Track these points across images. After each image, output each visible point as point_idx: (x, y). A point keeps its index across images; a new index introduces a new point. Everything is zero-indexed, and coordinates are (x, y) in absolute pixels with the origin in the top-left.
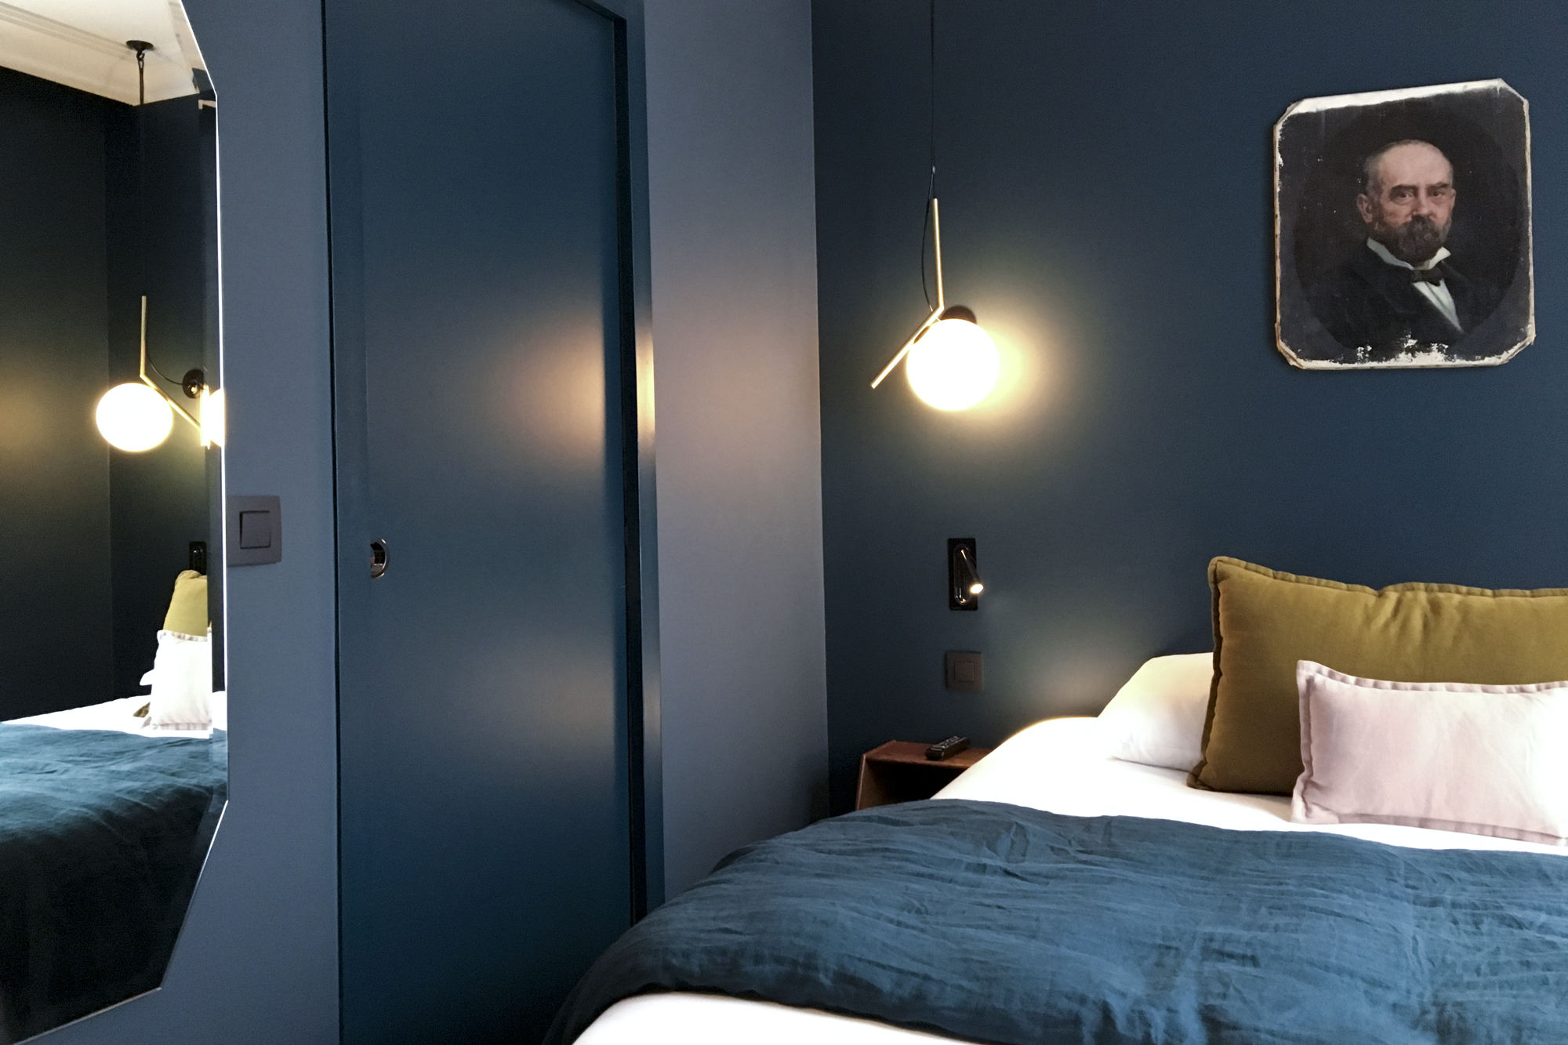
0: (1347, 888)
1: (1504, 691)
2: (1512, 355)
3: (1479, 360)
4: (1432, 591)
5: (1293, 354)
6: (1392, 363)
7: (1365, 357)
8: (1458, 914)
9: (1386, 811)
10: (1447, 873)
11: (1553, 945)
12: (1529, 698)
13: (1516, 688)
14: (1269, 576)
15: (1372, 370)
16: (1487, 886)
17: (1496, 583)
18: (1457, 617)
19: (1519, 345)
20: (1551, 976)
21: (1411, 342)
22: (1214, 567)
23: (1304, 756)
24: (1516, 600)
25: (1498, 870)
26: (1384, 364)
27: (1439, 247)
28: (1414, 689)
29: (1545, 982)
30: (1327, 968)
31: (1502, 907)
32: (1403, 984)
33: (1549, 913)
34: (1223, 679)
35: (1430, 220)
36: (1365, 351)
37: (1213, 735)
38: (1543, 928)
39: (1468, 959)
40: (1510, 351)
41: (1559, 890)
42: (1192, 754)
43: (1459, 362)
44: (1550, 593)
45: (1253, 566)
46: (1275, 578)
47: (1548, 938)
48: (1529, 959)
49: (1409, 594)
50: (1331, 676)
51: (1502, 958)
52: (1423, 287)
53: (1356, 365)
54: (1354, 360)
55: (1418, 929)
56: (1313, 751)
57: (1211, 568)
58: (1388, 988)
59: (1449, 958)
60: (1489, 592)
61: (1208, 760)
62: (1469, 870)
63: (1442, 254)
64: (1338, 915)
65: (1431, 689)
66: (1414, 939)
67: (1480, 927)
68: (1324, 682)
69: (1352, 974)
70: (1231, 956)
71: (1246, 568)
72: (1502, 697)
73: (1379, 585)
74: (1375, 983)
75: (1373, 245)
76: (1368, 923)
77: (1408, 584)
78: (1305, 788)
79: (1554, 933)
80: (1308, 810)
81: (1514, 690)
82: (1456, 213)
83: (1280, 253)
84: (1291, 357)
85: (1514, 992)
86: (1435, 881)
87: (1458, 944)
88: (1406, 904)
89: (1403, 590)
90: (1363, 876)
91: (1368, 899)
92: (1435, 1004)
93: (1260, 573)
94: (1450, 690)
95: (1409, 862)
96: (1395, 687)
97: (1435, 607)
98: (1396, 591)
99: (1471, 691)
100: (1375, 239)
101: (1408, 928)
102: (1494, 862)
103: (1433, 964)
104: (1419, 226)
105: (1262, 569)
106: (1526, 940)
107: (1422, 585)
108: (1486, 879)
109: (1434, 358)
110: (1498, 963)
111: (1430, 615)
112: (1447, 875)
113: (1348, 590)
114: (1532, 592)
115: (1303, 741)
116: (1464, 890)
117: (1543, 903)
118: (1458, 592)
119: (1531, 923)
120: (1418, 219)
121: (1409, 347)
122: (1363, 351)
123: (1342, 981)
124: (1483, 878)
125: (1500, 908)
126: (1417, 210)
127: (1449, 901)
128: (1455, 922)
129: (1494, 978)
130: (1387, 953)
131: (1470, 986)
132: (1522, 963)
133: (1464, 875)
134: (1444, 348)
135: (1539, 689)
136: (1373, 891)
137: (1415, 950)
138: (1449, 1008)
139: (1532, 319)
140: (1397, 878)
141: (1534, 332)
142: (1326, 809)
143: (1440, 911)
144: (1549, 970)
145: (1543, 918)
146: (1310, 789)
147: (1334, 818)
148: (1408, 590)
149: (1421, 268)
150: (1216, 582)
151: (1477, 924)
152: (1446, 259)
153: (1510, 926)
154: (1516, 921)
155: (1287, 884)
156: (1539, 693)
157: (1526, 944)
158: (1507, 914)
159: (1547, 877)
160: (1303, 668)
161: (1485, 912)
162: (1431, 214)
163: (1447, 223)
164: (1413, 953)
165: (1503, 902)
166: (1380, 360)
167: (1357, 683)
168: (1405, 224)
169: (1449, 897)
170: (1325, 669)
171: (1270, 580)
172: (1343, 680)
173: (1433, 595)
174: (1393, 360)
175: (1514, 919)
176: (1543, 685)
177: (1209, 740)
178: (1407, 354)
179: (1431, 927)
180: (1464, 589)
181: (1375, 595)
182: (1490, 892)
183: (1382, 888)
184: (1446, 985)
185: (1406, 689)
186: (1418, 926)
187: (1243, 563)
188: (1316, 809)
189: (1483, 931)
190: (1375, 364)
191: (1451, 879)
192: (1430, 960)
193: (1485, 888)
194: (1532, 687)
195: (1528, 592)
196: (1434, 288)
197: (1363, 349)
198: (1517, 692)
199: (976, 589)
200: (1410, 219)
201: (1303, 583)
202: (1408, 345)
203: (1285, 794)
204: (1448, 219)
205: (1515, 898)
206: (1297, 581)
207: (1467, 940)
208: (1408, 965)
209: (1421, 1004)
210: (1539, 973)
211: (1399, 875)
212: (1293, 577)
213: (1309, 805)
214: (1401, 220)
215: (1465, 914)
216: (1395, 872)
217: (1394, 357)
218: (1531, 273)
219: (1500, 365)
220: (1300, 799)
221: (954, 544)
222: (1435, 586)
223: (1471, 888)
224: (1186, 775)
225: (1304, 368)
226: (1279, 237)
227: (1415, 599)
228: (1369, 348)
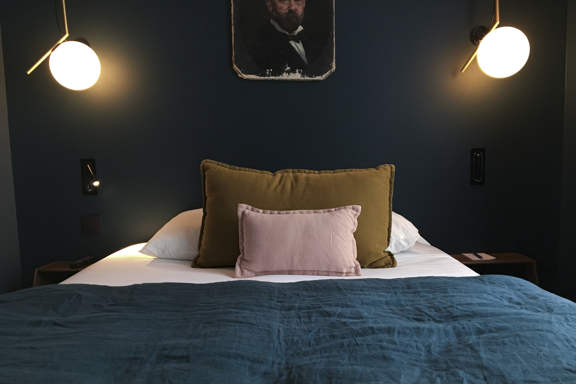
0: (248, 306)
1: (322, 212)
2: (326, 76)
3: (314, 77)
4: (295, 172)
5: (240, 71)
6: (280, 77)
7: (269, 74)
8: (301, 313)
9: (275, 269)
10: (297, 292)
11: (345, 324)
12: (332, 214)
13: (327, 210)
14: (227, 168)
15: (273, 80)
16: (314, 297)
17: (319, 168)
18: (305, 182)
19: (329, 71)
20: (345, 341)
21: (288, 68)
22: (203, 164)
23: (241, 247)
24: (327, 175)
25: (319, 289)
26: (277, 78)
27: (299, 26)
28: (287, 213)
29: (342, 345)
30: (229, 357)
31: (321, 306)
32: (270, 358)
33: (342, 307)
34: (207, 216)
35: (295, 12)
36: (270, 71)
37: (203, 242)
38: (341, 315)
39: (304, 338)
40: (326, 74)
41: (346, 295)
42: (194, 253)
43: (307, 78)
44: (340, 171)
45: (220, 163)
46: (230, 169)
47: (343, 320)
48: (334, 333)
49: (286, 174)
50: (252, 210)
51: (321, 335)
52: (293, 43)
53: (266, 78)
54: (265, 75)
55: (281, 324)
56: (244, 245)
57: (202, 165)
58: (262, 362)
59: (296, 338)
60: (317, 172)
61: (200, 254)
62: (307, 290)
63: (300, 28)
64: (241, 322)
65: (294, 213)
66: (279, 331)
67: (311, 318)
68: (249, 213)
69: (243, 358)
70: (174, 358)
71: (218, 165)
72: (322, 214)
73: (274, 171)
74: (255, 361)
75: (272, 21)
76: (255, 325)
77: (285, 170)
78: (241, 262)
79: (345, 317)
80: (242, 272)
81: (326, 211)
82: (306, 10)
83: (233, 22)
84: (239, 73)
85: (327, 354)
86: (291, 298)
87: (300, 330)
88: (276, 311)
89: (283, 173)
90: (258, 299)
91: (258, 311)
92: (287, 369)
93: (223, 166)
94: (301, 213)
95: (280, 289)
96: (279, 213)
97: (296, 179)
98: (280, 173)
99: (309, 213)
100: (273, 19)
101: (276, 325)
102: (318, 285)
103: (287, 343)
104: (291, 15)
105: (225, 165)
106: (332, 323)
107: (291, 170)
108: (314, 294)
109: (297, 76)
110: (319, 338)
111: (294, 182)
112: (297, 294)
113: (261, 173)
114: (333, 171)
115: (240, 241)
116: (304, 300)
117: (340, 302)
118: (305, 172)
119: (335, 314)
120: (291, 11)
121: (287, 70)
122: (269, 71)
123: (237, 363)
124: (313, 293)
125: (320, 307)
126: (290, 8)
127: (297, 307)
128: (299, 318)
129: (317, 347)
130: (264, 341)
131: (305, 354)
132: (331, 336)
133: (305, 293)
134: (301, 71)
135: (336, 210)
136: (261, 306)
137: (278, 337)
138: (294, 370)
139: (334, 60)
140: (274, 298)
141: (335, 66)
142: (250, 271)
143: (293, 312)
144: (344, 338)
145: (339, 310)
146: (244, 262)
147: (254, 274)
148: (285, 172)
149: (292, 34)
150: (204, 171)
151: (309, 318)
152: (301, 31)
153: (325, 316)
154: (328, 313)
155: (219, 308)
156: (336, 212)
157: (333, 325)
158: (324, 310)
159: (340, 289)
160: (240, 207)
161: (313, 310)
162: (296, 10)
163: (302, 14)
164: (277, 338)
165: (321, 304)
166: (276, 76)
167: (263, 213)
168: (286, 13)
169: (297, 305)
170: (250, 207)
171: (228, 170)
172: (258, 212)
173: (295, 174)
174: (281, 76)
175: (326, 312)
176: (337, 208)
177: (201, 245)
178: (286, 73)
179: (287, 322)
180: (307, 171)
181: (272, 175)
182: (316, 300)
183: (266, 304)
184: (293, 355)
185: (284, 214)
186: (281, 323)
187: (216, 162)
188: (246, 271)
189: (313, 320)
190: (273, 77)
191: (299, 295)
192: (286, 341)
193: (314, 298)
194: (333, 209)
195: (332, 171)
196: (297, 44)
197: (269, 70)
198: (327, 212)
199: (96, 184)
200: (287, 11)
201: (242, 170)
202: (287, 69)
203: (233, 266)
204: (302, 12)
205: (326, 301)
206: (240, 170)
207: (305, 327)
208: (274, 347)
209: (279, 369)
210: (339, 341)
211: (275, 296)
212: (238, 168)
213: (243, 270)
214: (284, 12)
215: (304, 312)
216: (273, 295)
217: (281, 75)
218: (334, 40)
219: (322, 80)
220: (239, 267)
221: (84, 162)
222: (296, 170)
223: (308, 299)
224: (191, 262)
225: (244, 78)
226: (233, 15)
227: (288, 176)
228: (271, 70)
